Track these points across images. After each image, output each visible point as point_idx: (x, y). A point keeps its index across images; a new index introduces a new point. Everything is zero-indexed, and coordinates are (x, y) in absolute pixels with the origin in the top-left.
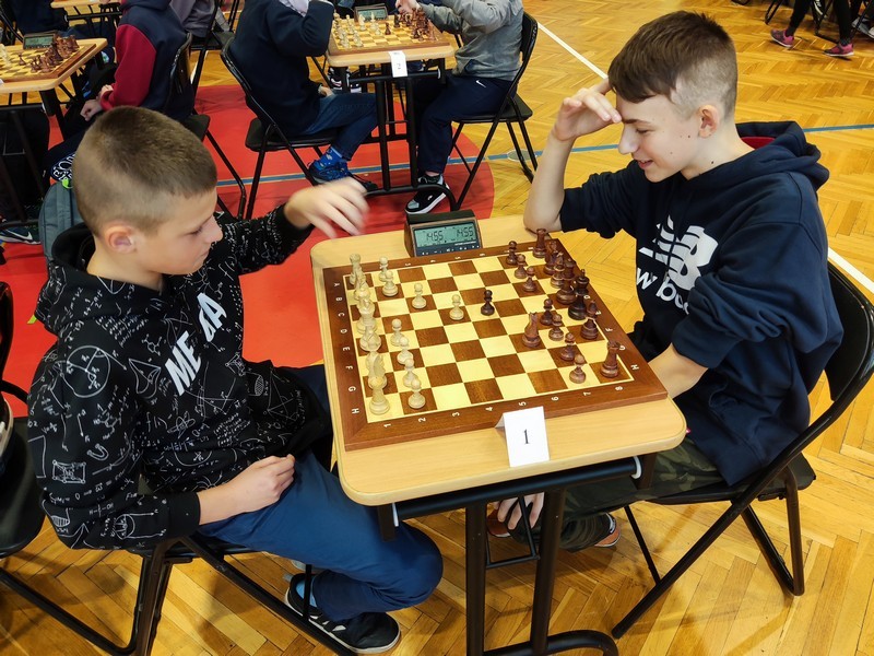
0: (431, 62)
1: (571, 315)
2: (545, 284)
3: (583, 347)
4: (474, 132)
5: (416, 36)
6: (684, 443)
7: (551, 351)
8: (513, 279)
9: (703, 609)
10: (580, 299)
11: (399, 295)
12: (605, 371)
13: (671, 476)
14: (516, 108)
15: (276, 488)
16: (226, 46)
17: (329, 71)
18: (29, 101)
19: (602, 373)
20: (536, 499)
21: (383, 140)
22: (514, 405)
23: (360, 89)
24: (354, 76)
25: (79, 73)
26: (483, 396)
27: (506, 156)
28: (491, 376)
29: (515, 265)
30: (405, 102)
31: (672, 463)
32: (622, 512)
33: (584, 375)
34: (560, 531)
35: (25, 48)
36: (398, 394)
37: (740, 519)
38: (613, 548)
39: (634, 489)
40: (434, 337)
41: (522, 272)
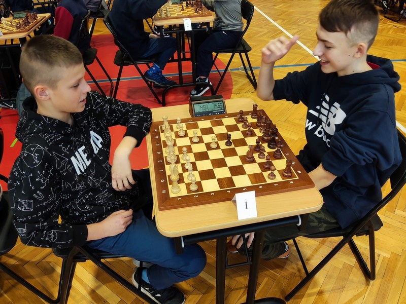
0: (203, 24)
1: (269, 147)
2: (257, 131)
3: (274, 162)
4: (224, 57)
5: (196, 11)
6: (322, 209)
7: (259, 164)
8: (241, 129)
9: (328, 287)
10: (274, 139)
11: (186, 135)
12: (285, 174)
13: (316, 224)
14: (244, 46)
15: (124, 224)
16: (106, 16)
17: (154, 28)
18: (14, 43)
19: (283, 175)
20: (251, 234)
21: (179, 61)
22: (240, 190)
23: (169, 36)
24: (166, 30)
25: (37, 29)
26: (226, 186)
27: (238, 69)
28: (230, 176)
29: (242, 122)
30: (190, 43)
31: (316, 218)
32: (291, 241)
33: (275, 176)
34: (262, 249)
35: (13, 19)
36: (184, 184)
37: (347, 245)
38: (287, 259)
39: (298, 230)
40: (203, 156)
41: (246, 125)
